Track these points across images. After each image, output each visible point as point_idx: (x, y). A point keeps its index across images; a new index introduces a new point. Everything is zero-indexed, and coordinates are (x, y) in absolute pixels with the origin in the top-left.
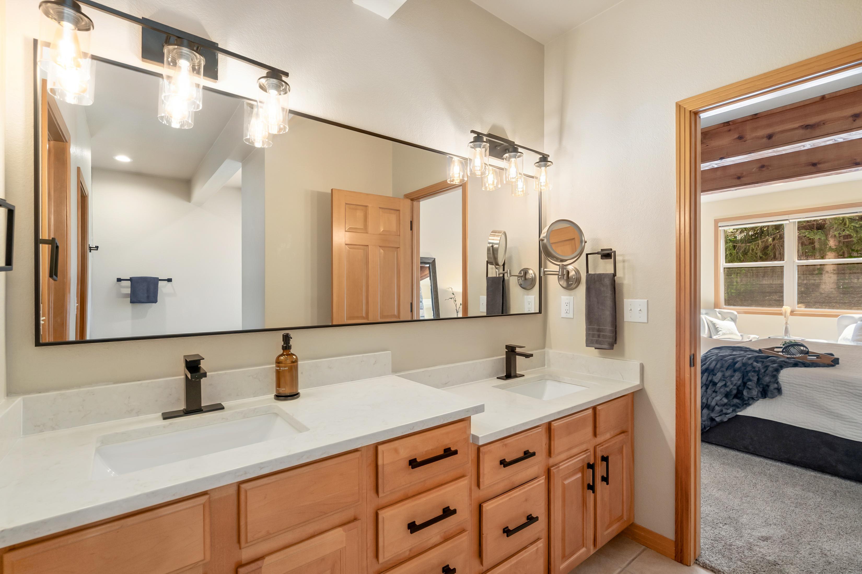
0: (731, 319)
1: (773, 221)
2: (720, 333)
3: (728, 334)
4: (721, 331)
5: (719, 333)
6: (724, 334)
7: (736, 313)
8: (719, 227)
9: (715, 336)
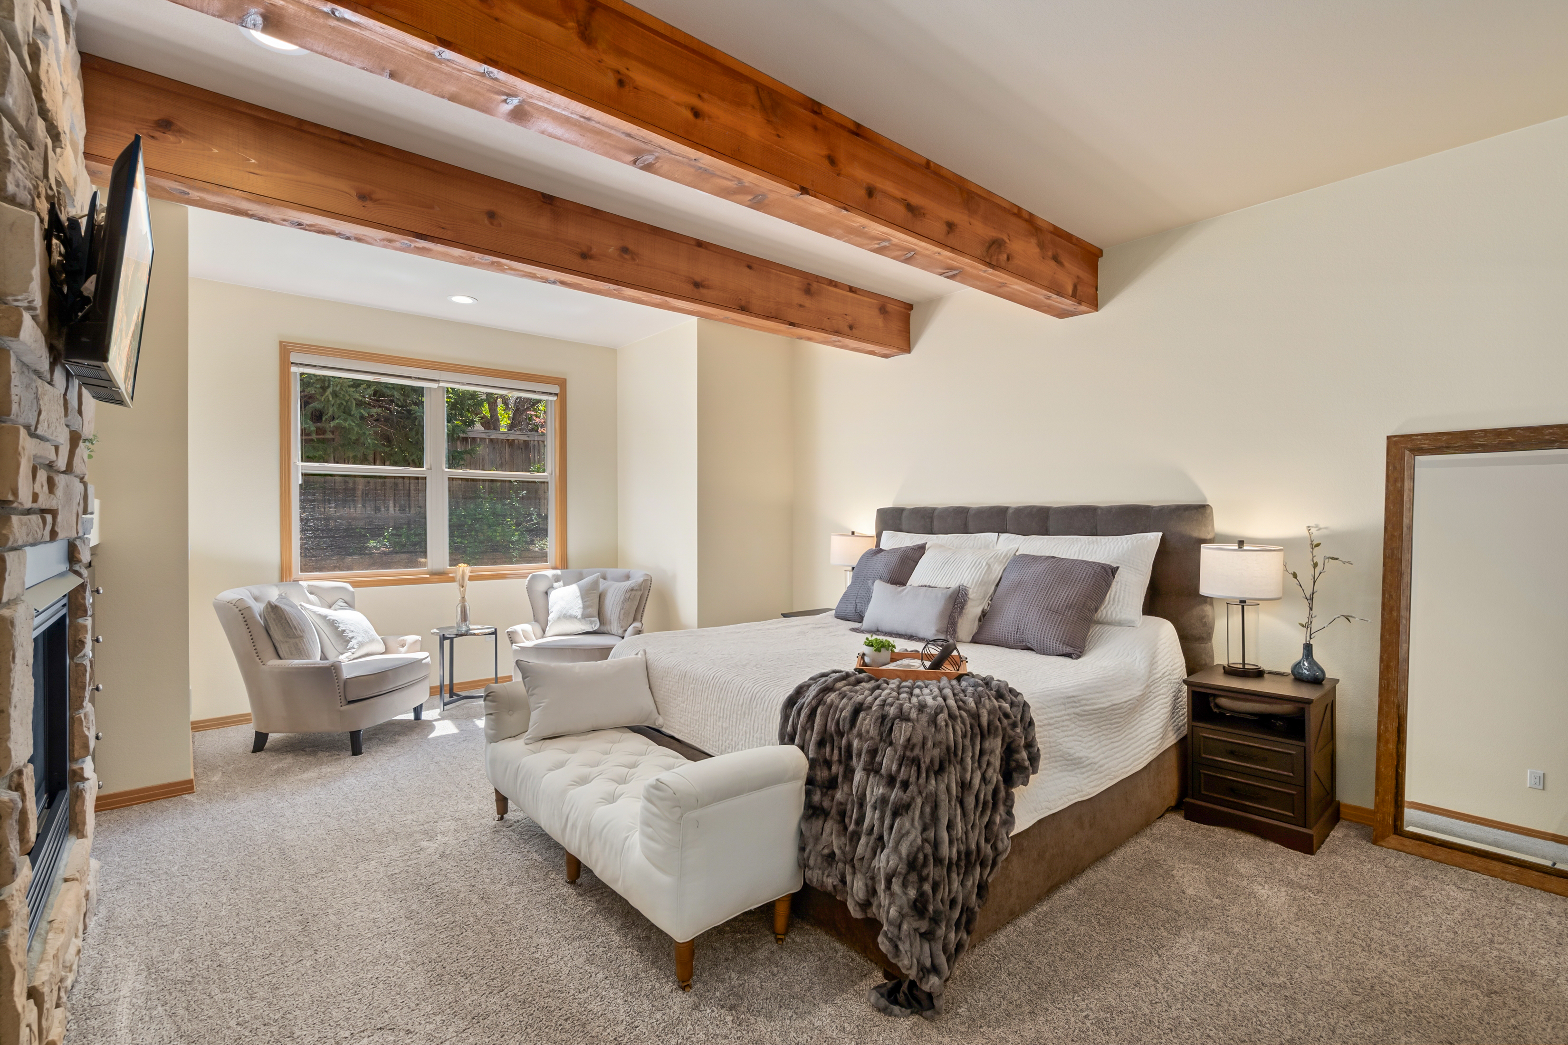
0: (345, 605)
1: (410, 377)
2: (353, 643)
3: (368, 643)
4: (353, 637)
5: (350, 645)
6: (361, 645)
7: (348, 586)
8: (292, 363)
9: (342, 654)
